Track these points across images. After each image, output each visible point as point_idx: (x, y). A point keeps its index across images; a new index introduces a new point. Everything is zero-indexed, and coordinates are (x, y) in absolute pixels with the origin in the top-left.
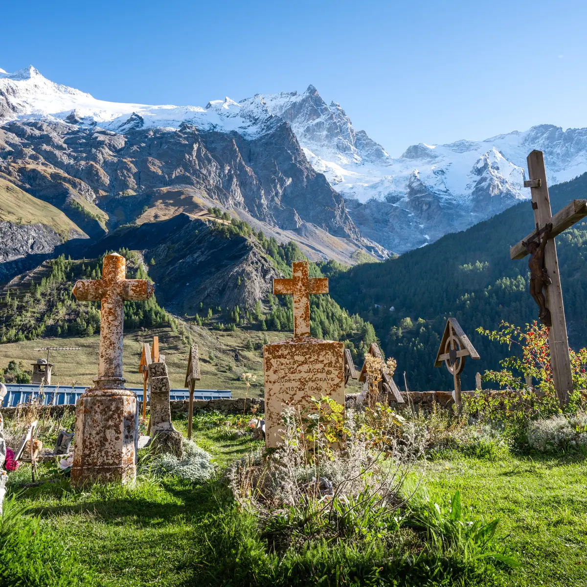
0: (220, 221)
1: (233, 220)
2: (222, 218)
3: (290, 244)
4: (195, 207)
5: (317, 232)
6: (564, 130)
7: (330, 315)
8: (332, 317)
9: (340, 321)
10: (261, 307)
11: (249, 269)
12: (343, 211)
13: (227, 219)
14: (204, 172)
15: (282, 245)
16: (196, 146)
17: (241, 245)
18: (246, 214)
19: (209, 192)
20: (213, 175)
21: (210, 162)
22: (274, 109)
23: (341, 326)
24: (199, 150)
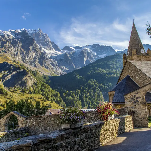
0: (17, 64)
1: (20, 64)
2: (17, 63)
3: (35, 71)
4: (8, 59)
5: (41, 67)
6: (101, 46)
7: (49, 90)
8: (49, 91)
9: (51, 91)
10: (31, 88)
11: (28, 78)
12: (48, 62)
13: (18, 64)
14: (10, 49)
15: (33, 71)
16: (8, 42)
17: (25, 72)
18: (22, 62)
19: (11, 55)
20: (12, 50)
21: (11, 47)
22: (29, 34)
23: (51, 93)
24: (9, 44)
